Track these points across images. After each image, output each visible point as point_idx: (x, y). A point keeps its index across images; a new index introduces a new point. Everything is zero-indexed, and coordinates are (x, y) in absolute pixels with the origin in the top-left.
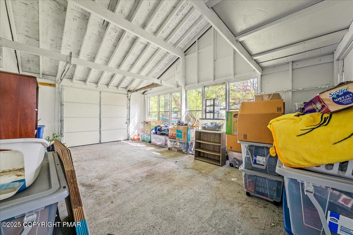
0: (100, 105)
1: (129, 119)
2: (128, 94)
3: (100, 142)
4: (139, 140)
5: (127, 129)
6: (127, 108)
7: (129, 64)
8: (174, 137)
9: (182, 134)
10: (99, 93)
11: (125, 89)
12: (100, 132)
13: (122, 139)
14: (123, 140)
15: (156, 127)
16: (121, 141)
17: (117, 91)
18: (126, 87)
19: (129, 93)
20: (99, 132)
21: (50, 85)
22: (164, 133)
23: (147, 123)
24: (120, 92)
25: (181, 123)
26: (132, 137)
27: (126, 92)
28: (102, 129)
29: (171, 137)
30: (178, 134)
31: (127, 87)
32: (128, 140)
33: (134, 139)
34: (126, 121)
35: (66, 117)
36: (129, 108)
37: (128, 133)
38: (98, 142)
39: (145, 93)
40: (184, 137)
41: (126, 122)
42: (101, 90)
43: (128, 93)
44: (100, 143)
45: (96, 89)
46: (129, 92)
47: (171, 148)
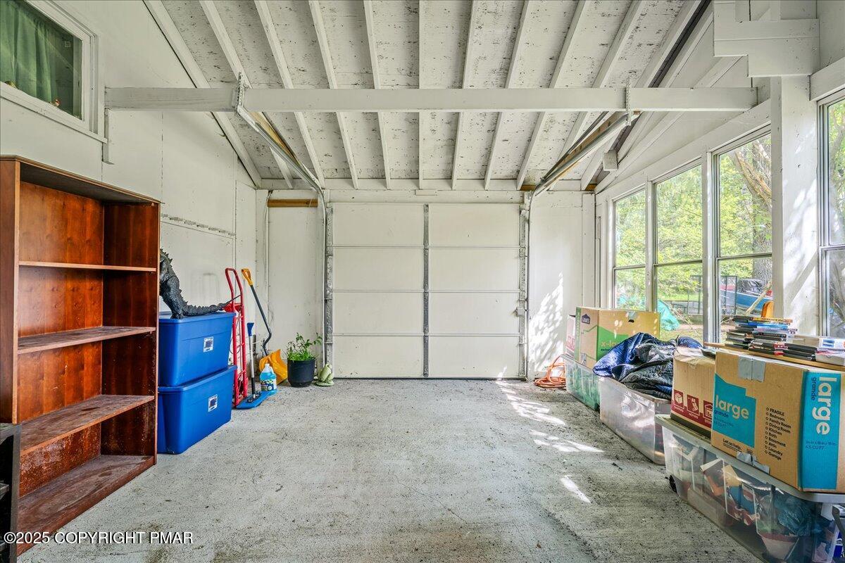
0: (426, 250)
1: (527, 300)
2: (523, 202)
3: (424, 374)
4: (560, 388)
5: (520, 339)
6: (517, 255)
7: (494, 71)
8: (701, 420)
9: (752, 417)
10: (421, 208)
11: (511, 185)
12: (424, 340)
13: (500, 375)
14: (503, 379)
15: (626, 343)
16: (495, 379)
17: (483, 195)
18: (514, 175)
19: (526, 196)
20: (421, 340)
21: (306, 203)
22: (656, 383)
23: (586, 316)
24: (493, 195)
25: (761, 335)
26: (538, 369)
27: (516, 195)
28: (431, 331)
29: (685, 414)
30: (725, 406)
31: (518, 171)
32: (523, 380)
33: (546, 380)
34: (515, 305)
35: (339, 291)
36: (524, 255)
37: (522, 353)
38: (419, 374)
39: (598, 188)
40: (771, 441)
41: (516, 312)
42: (427, 199)
43: (523, 197)
44: (425, 378)
45: (414, 198)
46: (526, 193)
47: (685, 485)
